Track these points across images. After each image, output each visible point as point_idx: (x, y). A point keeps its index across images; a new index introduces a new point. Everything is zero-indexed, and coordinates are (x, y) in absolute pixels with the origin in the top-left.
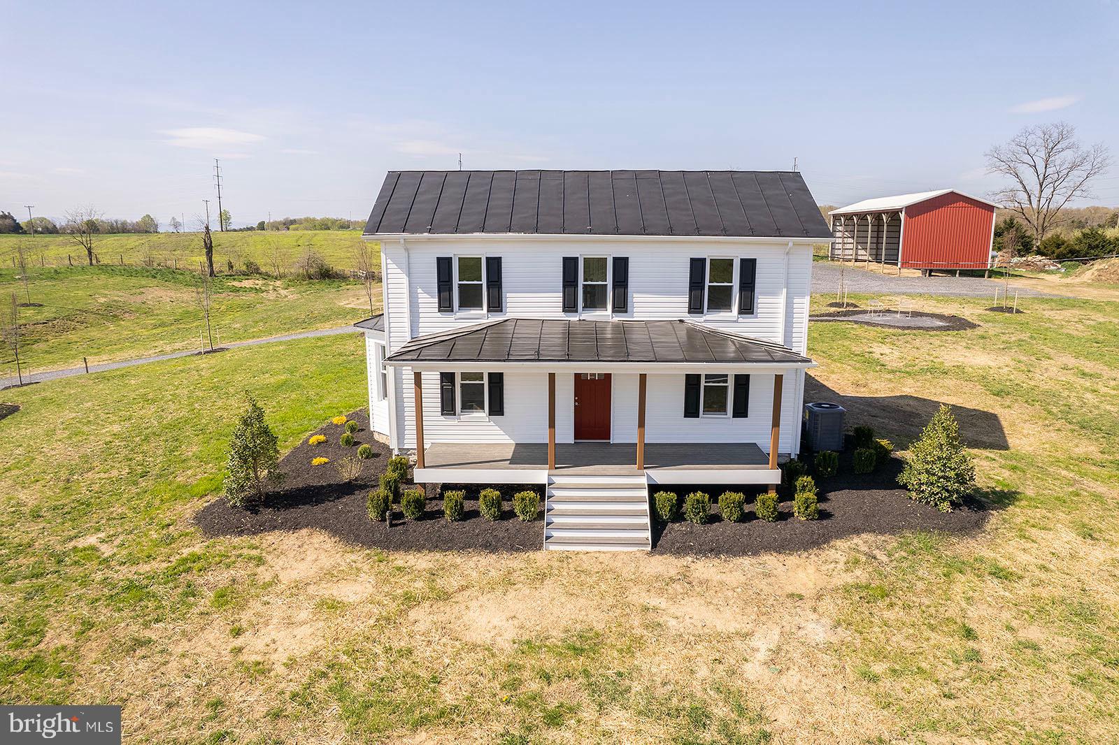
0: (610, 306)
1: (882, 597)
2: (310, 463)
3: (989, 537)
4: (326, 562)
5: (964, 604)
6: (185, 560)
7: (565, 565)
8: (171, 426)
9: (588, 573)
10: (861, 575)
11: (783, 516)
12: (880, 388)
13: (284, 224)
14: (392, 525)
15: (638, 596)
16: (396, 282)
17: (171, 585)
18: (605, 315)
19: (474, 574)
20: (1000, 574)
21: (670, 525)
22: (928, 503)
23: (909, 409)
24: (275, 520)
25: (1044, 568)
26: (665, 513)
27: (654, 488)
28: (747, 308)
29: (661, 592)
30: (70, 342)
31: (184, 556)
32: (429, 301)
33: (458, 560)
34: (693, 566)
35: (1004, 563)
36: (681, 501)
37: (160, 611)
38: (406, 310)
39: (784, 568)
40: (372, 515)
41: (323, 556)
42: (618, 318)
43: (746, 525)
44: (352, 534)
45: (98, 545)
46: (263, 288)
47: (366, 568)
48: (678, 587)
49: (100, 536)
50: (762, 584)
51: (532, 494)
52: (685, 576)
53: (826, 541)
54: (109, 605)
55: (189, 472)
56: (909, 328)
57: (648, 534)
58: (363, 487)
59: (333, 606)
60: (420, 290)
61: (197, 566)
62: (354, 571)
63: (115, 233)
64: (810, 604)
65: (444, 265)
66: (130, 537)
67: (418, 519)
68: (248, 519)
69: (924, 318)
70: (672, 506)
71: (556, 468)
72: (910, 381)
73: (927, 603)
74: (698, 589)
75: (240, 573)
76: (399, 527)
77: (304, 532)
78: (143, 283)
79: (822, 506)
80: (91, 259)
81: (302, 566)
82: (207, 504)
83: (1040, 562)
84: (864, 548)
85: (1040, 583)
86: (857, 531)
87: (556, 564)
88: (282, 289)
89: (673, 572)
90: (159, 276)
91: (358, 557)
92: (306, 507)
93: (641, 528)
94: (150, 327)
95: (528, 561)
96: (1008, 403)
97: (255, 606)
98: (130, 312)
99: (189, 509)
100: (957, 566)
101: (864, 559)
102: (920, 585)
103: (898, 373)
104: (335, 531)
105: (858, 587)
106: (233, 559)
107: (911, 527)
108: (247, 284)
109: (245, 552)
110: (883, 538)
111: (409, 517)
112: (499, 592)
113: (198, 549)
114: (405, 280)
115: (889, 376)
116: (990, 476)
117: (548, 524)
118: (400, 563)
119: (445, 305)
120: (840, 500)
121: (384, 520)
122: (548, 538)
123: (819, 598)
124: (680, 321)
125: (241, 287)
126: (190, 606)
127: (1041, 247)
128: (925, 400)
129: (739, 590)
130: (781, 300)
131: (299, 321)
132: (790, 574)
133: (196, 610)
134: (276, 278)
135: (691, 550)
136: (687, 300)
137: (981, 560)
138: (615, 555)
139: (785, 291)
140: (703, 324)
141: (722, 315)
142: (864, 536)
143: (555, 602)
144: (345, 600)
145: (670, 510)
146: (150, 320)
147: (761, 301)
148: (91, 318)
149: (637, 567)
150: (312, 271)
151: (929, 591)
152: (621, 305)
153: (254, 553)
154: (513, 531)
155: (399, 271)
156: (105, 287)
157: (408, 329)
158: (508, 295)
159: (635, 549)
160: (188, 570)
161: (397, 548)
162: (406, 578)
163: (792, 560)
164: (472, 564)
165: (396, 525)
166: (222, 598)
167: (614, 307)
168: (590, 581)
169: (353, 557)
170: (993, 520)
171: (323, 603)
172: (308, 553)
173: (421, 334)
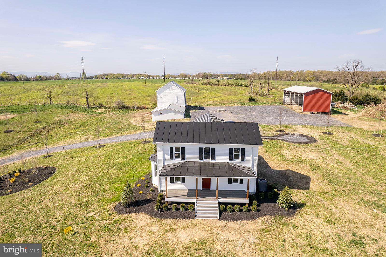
0: (210, 158)
1: (267, 232)
2: (138, 193)
3: (295, 217)
4: (147, 221)
5: (285, 234)
6: (115, 221)
7: (200, 223)
8: (99, 178)
9: (205, 225)
10: (264, 226)
11: (249, 211)
12: (283, 167)
13: (104, 75)
14: (161, 212)
15: (215, 231)
16: (160, 153)
17: (114, 227)
18: (209, 160)
19: (180, 225)
20: (295, 227)
21: (223, 212)
22: (283, 208)
23: (288, 175)
24: (134, 210)
25: (304, 225)
26: (222, 210)
27: (220, 204)
28: (243, 159)
29: (220, 230)
30: (51, 135)
31: (115, 219)
32: (168, 157)
33: (176, 221)
34: (228, 224)
35: (296, 224)
36: (226, 207)
37: (113, 233)
38: (162, 159)
39: (247, 224)
40: (156, 209)
41: (146, 220)
42: (212, 161)
43: (240, 213)
44: (152, 214)
45: (94, 215)
46: (105, 112)
47: (156, 223)
48: (224, 228)
49: (93, 213)
50: (242, 228)
51: (192, 205)
52: (226, 226)
53: (258, 217)
54: (102, 231)
55: (109, 194)
56: (296, 143)
57: (218, 215)
58: (152, 201)
59: (150, 233)
60: (165, 154)
61: (119, 222)
62: (154, 224)
63: (47, 80)
64: (252, 233)
65: (171, 149)
66: (101, 213)
67: (167, 210)
68: (127, 209)
69: (303, 137)
70: (224, 208)
71: (198, 198)
72: (291, 165)
73: (277, 233)
74: (228, 229)
75: (129, 224)
76: (162, 213)
77: (141, 213)
78: (68, 111)
79: (258, 208)
80: (51, 102)
81: (142, 222)
82: (116, 204)
83: (304, 223)
84: (266, 219)
85: (303, 229)
86: (265, 215)
87: (198, 222)
88: (111, 112)
89: (223, 225)
90: (72, 108)
91: (154, 220)
92: (140, 206)
93: (216, 214)
94: (73, 129)
95: (191, 222)
96: (314, 173)
97: (133, 232)
98: (67, 123)
99: (112, 205)
100: (286, 224)
101: (265, 222)
102: (276, 229)
103: (289, 161)
104: (148, 213)
105: (263, 229)
106: (126, 220)
107: (278, 214)
108: (99, 110)
109: (129, 218)
110: (271, 217)
111: (164, 210)
112: (186, 229)
113: (117, 217)
114: (162, 152)
115: (286, 162)
116: (301, 199)
117: (196, 212)
118: (163, 222)
119: (172, 158)
120: (264, 206)
121: (159, 210)
122: (196, 216)
123: (254, 232)
124: (227, 162)
125: (98, 112)
126: (119, 232)
127: (351, 99)
128: (293, 171)
129: (237, 230)
130: (251, 157)
131: (120, 129)
132: (249, 226)
133: (121, 233)
134: (108, 108)
135: (228, 219)
136: (229, 157)
137: (291, 223)
138: (211, 220)
139: (252, 156)
140: (233, 163)
141: (237, 161)
142: (267, 216)
143: (198, 232)
144: (153, 231)
145: (223, 209)
146: (73, 126)
147: (246, 158)
148: (56, 126)
149: (215, 224)
150: (119, 106)
151: (278, 231)
152: (213, 158)
153: (131, 219)
154: (188, 214)
155: (161, 150)
156: (57, 114)
157: (163, 163)
158: (186, 156)
159: (215, 219)
160: (117, 223)
161: (162, 218)
162: (165, 226)
163: (250, 222)
164: (179, 222)
165: (162, 212)
166: (126, 230)
167: (211, 159)
168: (205, 227)
169: (153, 220)
170: (297, 212)
171: (148, 232)
172: (143, 219)
173: (166, 164)
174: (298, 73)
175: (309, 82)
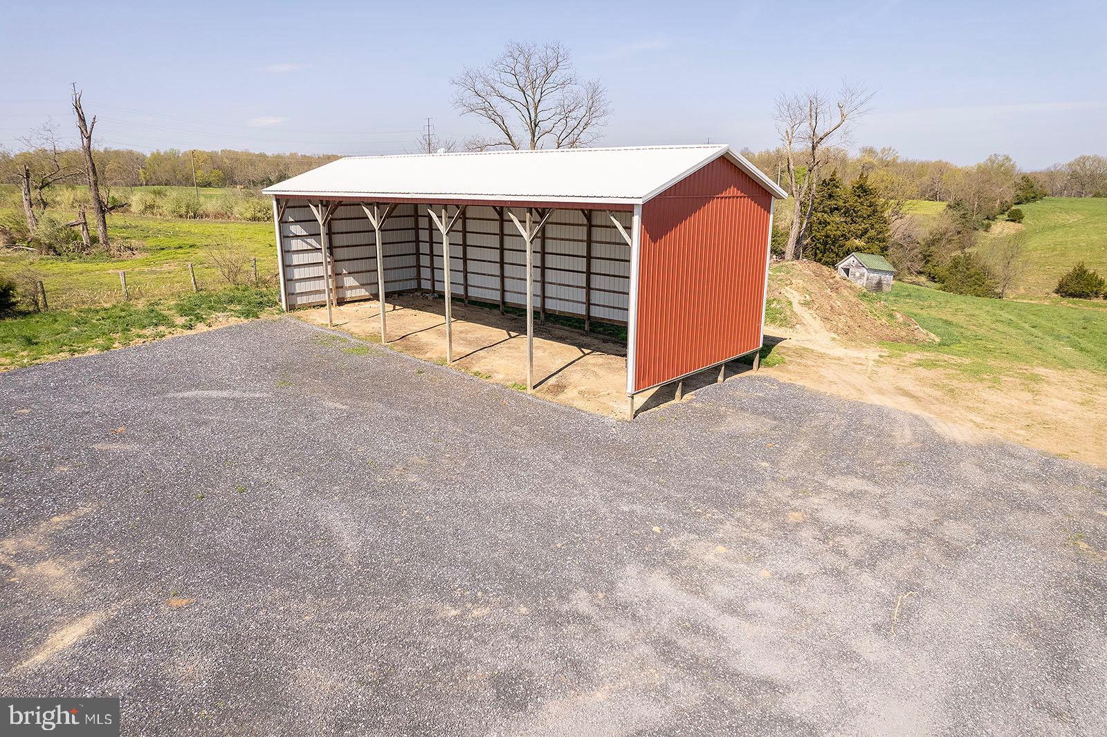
174: (157, 158)
175: (205, 186)
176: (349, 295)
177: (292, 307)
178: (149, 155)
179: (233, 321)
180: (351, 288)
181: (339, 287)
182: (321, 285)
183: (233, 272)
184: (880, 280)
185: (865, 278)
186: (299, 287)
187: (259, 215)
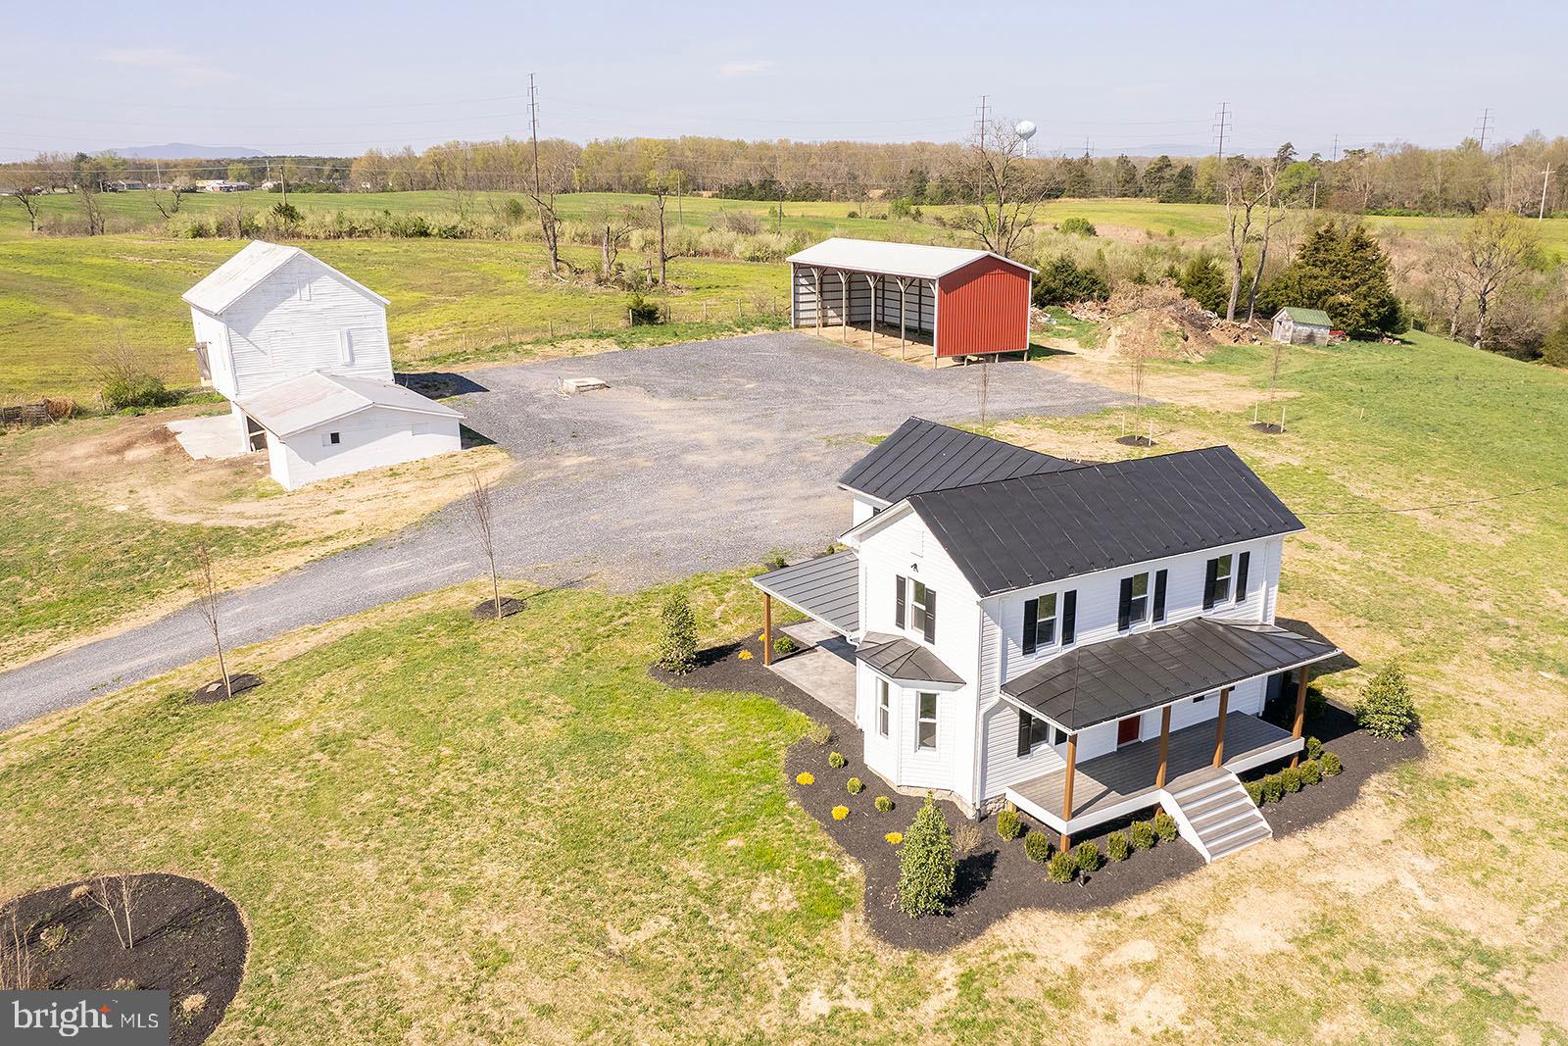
0: (1150, 616)
1: (1430, 825)
2: (886, 843)
3: (1433, 754)
4: (1080, 935)
10: (1403, 811)
14: (1084, 882)
16: (990, 635)
18: (1147, 625)
20: (1467, 784)
24: (976, 915)
28: (1241, 595)
32: (1016, 649)
33: (1168, 895)
34: (1310, 841)
38: (998, 659)
39: (1359, 823)
42: (1156, 626)
45: (836, 1004)
50: (1361, 840)
52: (1315, 851)
53: (1358, 791)
59: (1147, 968)
60: (1008, 638)
62: (1113, 934)
64: (1399, 844)
65: (1031, 608)
67: (1098, 869)
71: (1164, 785)
73: (1452, 820)
76: (1091, 883)
81: (1069, 946)
82: (861, 922)
84: (1383, 788)
85: (1487, 783)
86: (1367, 775)
87: (1232, 872)
89: (1305, 850)
100: (1443, 785)
101: (1391, 797)
104: (1041, 907)
105: (1410, 822)
110: (1385, 776)
114: (999, 630)
119: (1029, 646)
121: (1074, 879)
122: (1208, 850)
123: (1401, 838)
124: (1199, 618)
132: (1367, 825)
135: (1294, 827)
137: (1448, 776)
140: (1213, 617)
141: (1225, 604)
142: (1373, 778)
144: (1148, 960)
153: (1011, 951)
155: (992, 622)
157: (998, 678)
163: (1356, 813)
165: (1087, 879)
167: (1154, 616)
170: (1424, 739)
172: (1051, 933)
173: (1008, 681)
176: (830, 321)
177: (797, 327)
178: (584, 146)
179: (766, 331)
180: (832, 317)
181: (825, 316)
182: (814, 314)
183: (761, 307)
184: (1312, 333)
185: (1291, 330)
186: (802, 307)
187: (758, 254)
